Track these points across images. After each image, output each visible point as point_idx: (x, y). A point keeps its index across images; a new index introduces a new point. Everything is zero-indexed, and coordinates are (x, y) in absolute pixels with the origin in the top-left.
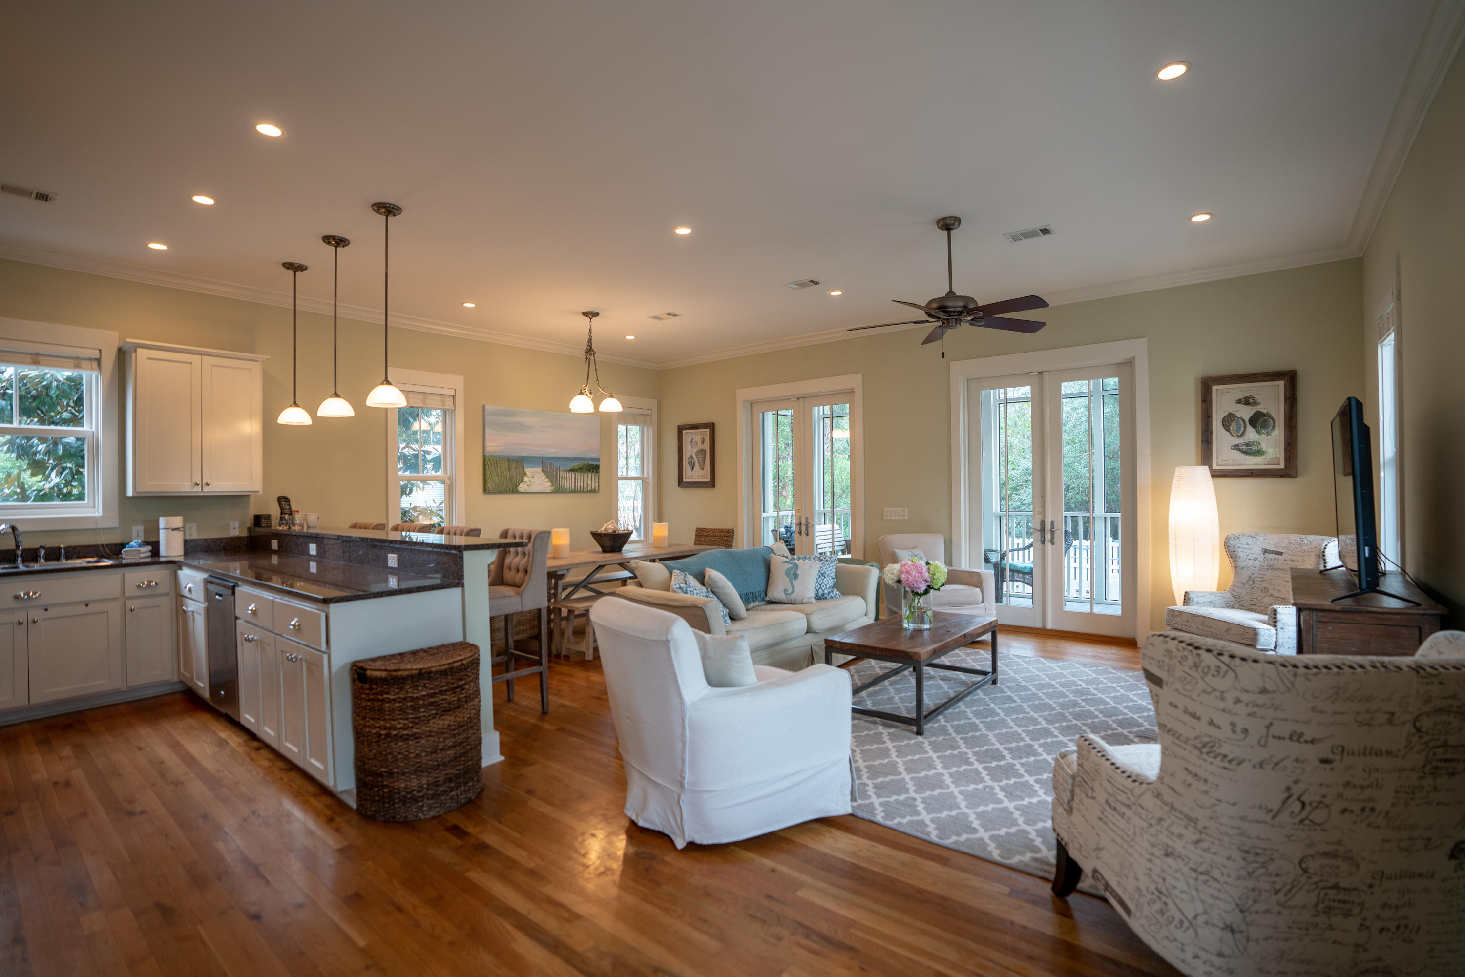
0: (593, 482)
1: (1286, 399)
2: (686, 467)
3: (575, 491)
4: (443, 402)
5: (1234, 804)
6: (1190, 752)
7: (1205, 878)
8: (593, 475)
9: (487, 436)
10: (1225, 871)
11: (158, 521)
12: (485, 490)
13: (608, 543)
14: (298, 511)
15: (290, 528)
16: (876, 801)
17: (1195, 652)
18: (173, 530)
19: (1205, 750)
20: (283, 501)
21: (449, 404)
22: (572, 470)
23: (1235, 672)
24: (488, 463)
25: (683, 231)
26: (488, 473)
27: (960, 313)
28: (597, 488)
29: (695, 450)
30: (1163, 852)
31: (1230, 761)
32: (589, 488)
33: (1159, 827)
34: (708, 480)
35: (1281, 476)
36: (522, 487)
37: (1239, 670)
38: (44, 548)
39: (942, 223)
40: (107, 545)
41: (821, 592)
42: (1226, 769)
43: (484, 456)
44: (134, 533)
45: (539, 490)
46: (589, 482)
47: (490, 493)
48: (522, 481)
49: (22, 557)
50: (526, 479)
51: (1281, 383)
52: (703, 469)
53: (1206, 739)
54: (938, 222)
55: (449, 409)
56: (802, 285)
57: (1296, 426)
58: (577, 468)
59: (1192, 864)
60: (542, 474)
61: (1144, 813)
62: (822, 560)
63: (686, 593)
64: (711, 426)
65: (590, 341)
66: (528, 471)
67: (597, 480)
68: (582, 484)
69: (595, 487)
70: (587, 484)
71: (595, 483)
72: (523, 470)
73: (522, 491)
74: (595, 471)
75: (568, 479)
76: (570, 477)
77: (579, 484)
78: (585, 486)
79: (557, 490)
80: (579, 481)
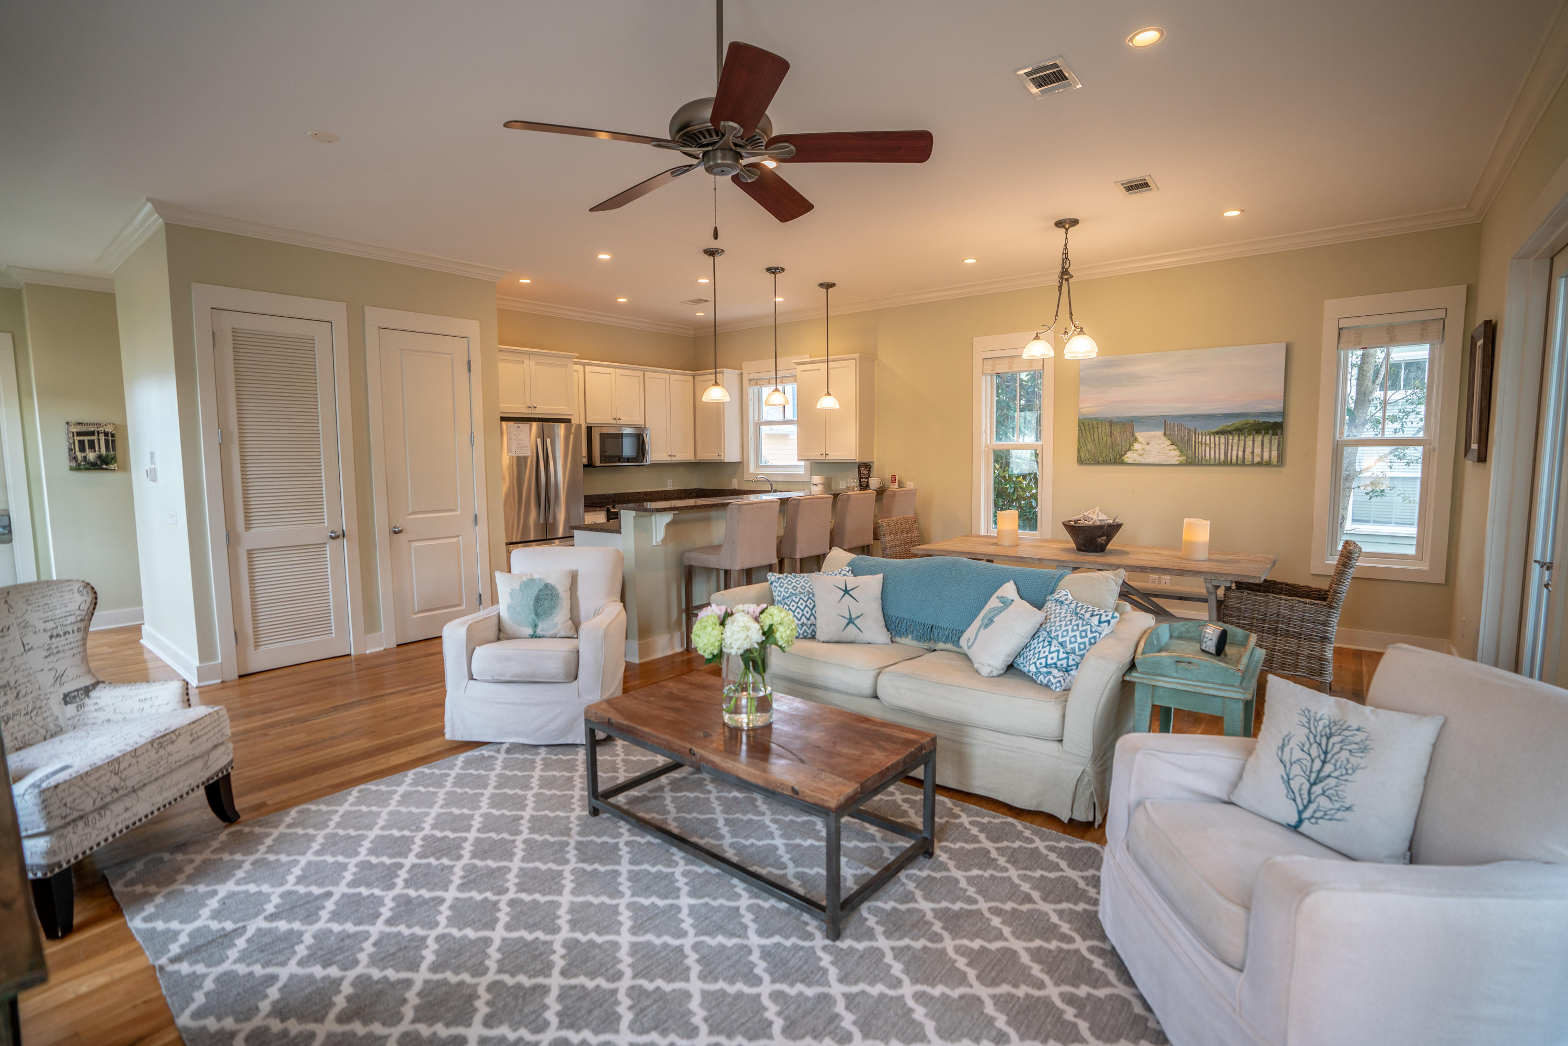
3: (1226, 463)
4: (1031, 362)
8: (1267, 438)
12: (1081, 461)
20: (863, 467)
21: (1037, 365)
22: (1219, 433)
24: (1086, 426)
26: (1085, 440)
28: (1276, 459)
32: (1257, 459)
36: (1130, 457)
43: (1081, 419)
45: (1157, 462)
46: (1258, 450)
47: (1086, 463)
48: (1130, 449)
50: (1136, 446)
55: (1039, 370)
58: (1229, 429)
60: (1164, 439)
64: (1494, 329)
65: (1066, 258)
66: (1140, 435)
67: (1275, 447)
68: (1241, 453)
69: (1270, 458)
70: (1253, 452)
71: (1270, 451)
72: (1133, 435)
73: (1130, 461)
74: (1271, 432)
75: (1212, 445)
76: (1217, 442)
77: (1234, 453)
78: (1248, 455)
79: (1192, 462)
80: (1235, 448)
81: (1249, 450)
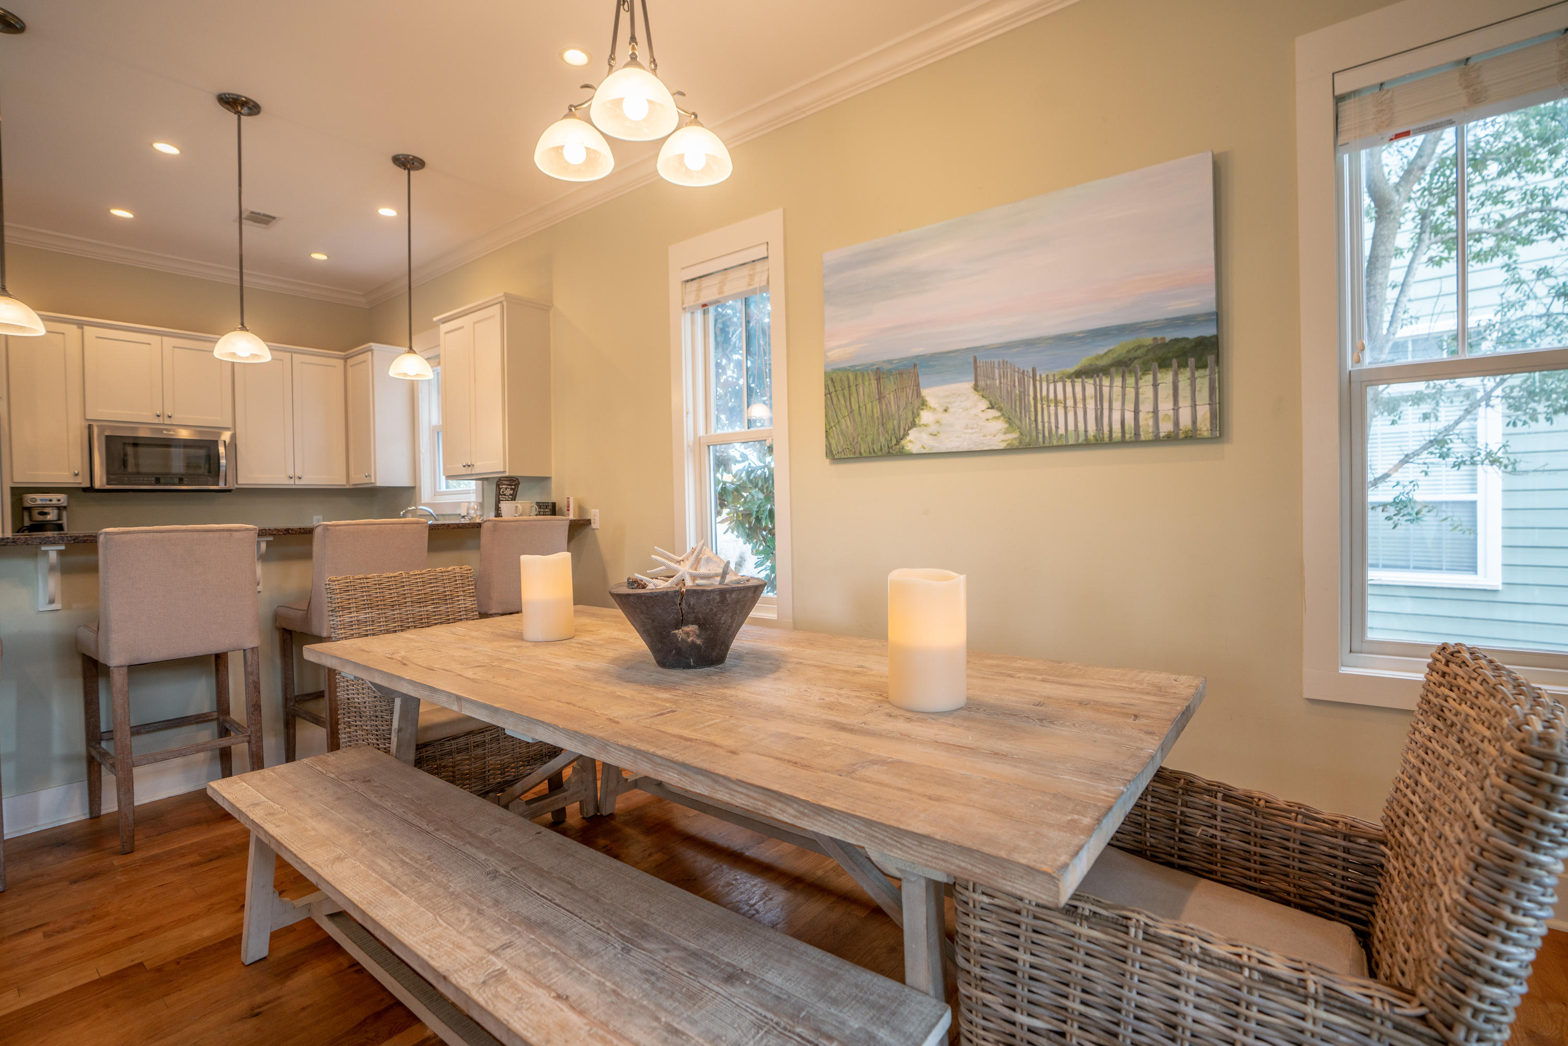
3: (1099, 442)
4: (752, 276)
9: (827, 326)
12: (832, 454)
21: (760, 279)
22: (1083, 373)
24: (839, 385)
32: (1166, 427)
36: (915, 441)
43: (826, 373)
45: (966, 446)
46: (1166, 406)
47: (842, 459)
48: (913, 425)
50: (926, 416)
58: (1101, 363)
60: (975, 396)
66: (930, 394)
67: (1203, 395)
68: (1129, 416)
69: (1194, 422)
70: (1155, 412)
71: (1194, 406)
72: (919, 394)
73: (915, 451)
74: (1192, 361)
75: (1070, 403)
76: (1079, 396)
77: (1116, 416)
78: (1146, 420)
79: (1031, 442)
80: (1117, 405)
81: (1146, 407)
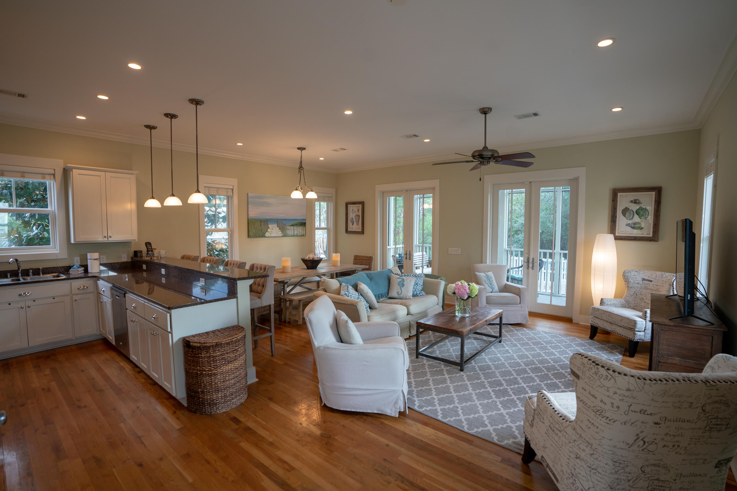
0: (303, 231)
1: (655, 201)
2: (350, 224)
3: (293, 236)
4: (227, 192)
5: (610, 440)
6: (591, 413)
7: (595, 471)
8: (303, 227)
9: (249, 209)
10: (604, 469)
11: (87, 255)
12: (249, 236)
13: (310, 265)
14: (155, 249)
15: (151, 258)
16: (439, 408)
17: (596, 366)
18: (95, 259)
19: (598, 413)
20: (148, 244)
21: (230, 193)
22: (292, 225)
23: (615, 379)
24: (250, 222)
25: (348, 113)
26: (250, 228)
27: (490, 158)
28: (305, 234)
29: (354, 215)
30: (575, 456)
31: (610, 420)
32: (301, 234)
33: (574, 444)
34: (361, 230)
35: (650, 241)
36: (267, 234)
37: (617, 379)
38: (32, 269)
39: (482, 110)
40: (62, 267)
41: (415, 293)
42: (608, 423)
43: (248, 219)
44: (75, 261)
45: (275, 236)
46: (301, 231)
47: (251, 237)
48: (267, 231)
49: (21, 274)
50: (269, 230)
51: (654, 193)
52: (358, 225)
53: (599, 408)
54: (480, 110)
55: (230, 196)
56: (409, 137)
57: (659, 216)
58: (294, 224)
59: (588, 464)
60: (277, 227)
61: (567, 436)
62: (416, 276)
63: (348, 296)
64: (362, 203)
65: (301, 162)
66: (270, 226)
68: (297, 232)
72: (268, 226)
73: (267, 236)
74: (303, 225)
75: (290, 230)
78: (299, 233)
79: (285, 236)
80: (295, 231)
81: (299, 231)
